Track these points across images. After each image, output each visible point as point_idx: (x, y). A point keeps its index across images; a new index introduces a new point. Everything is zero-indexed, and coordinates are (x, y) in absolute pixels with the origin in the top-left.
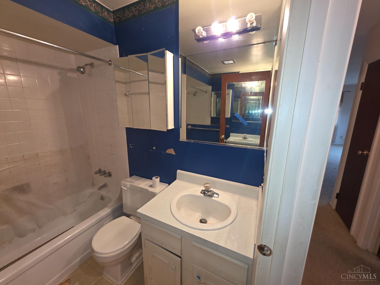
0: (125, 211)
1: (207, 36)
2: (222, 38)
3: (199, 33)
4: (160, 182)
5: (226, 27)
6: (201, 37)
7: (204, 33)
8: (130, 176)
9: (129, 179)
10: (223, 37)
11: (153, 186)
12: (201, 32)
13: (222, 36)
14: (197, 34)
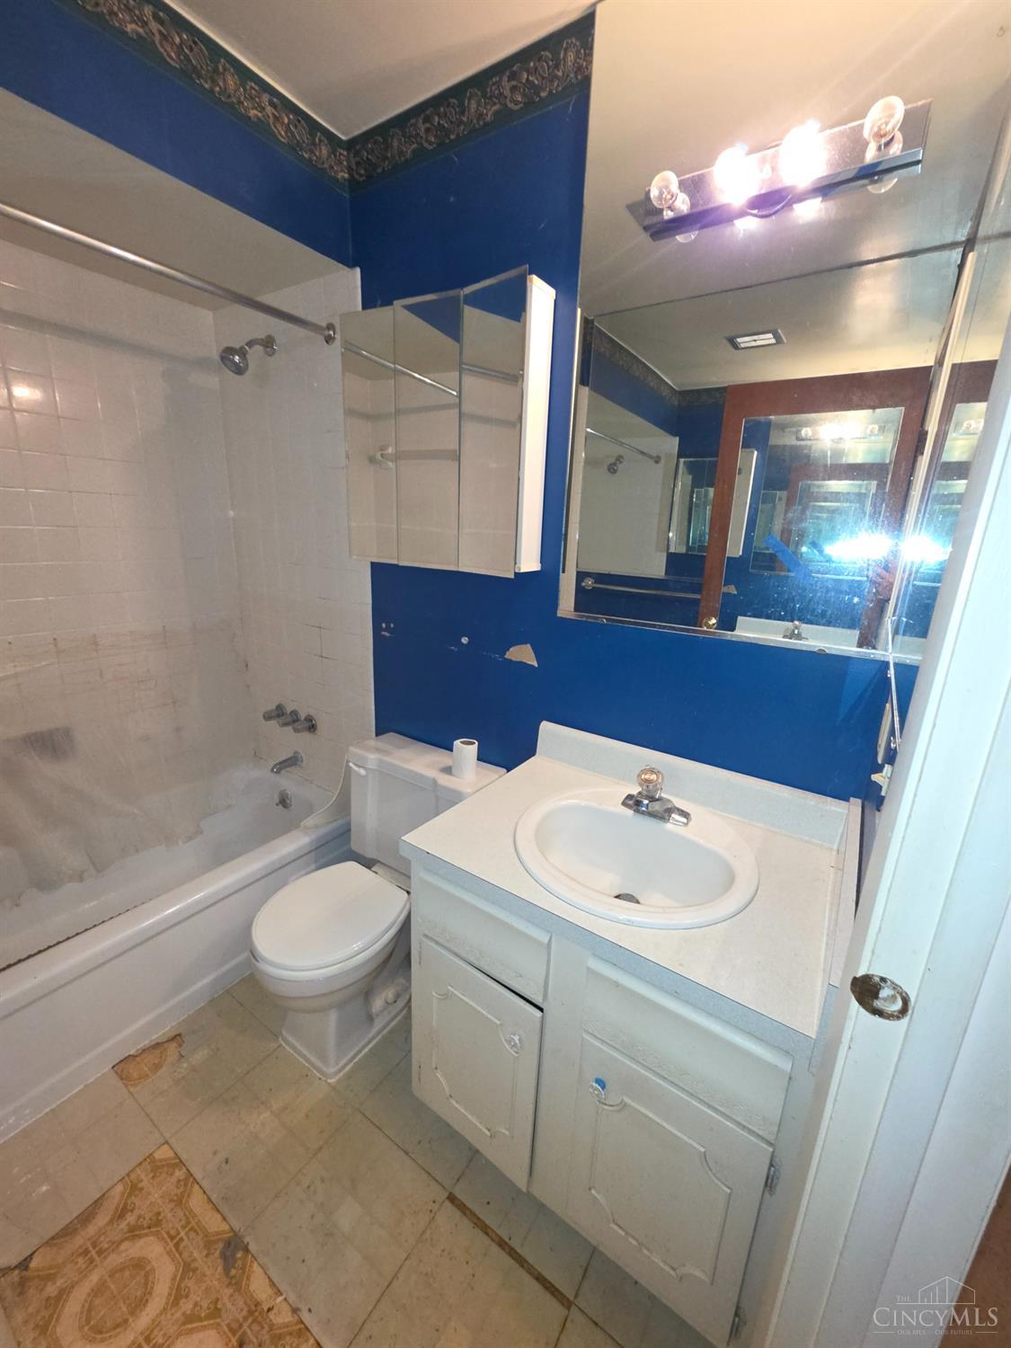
0: (355, 846)
1: (695, 210)
2: (755, 216)
3: (660, 197)
4: (478, 759)
5: (773, 169)
6: (668, 215)
7: (683, 203)
8: (378, 733)
9: (373, 742)
10: (755, 212)
11: (453, 770)
12: (669, 197)
13: (753, 208)
14: (655, 203)
